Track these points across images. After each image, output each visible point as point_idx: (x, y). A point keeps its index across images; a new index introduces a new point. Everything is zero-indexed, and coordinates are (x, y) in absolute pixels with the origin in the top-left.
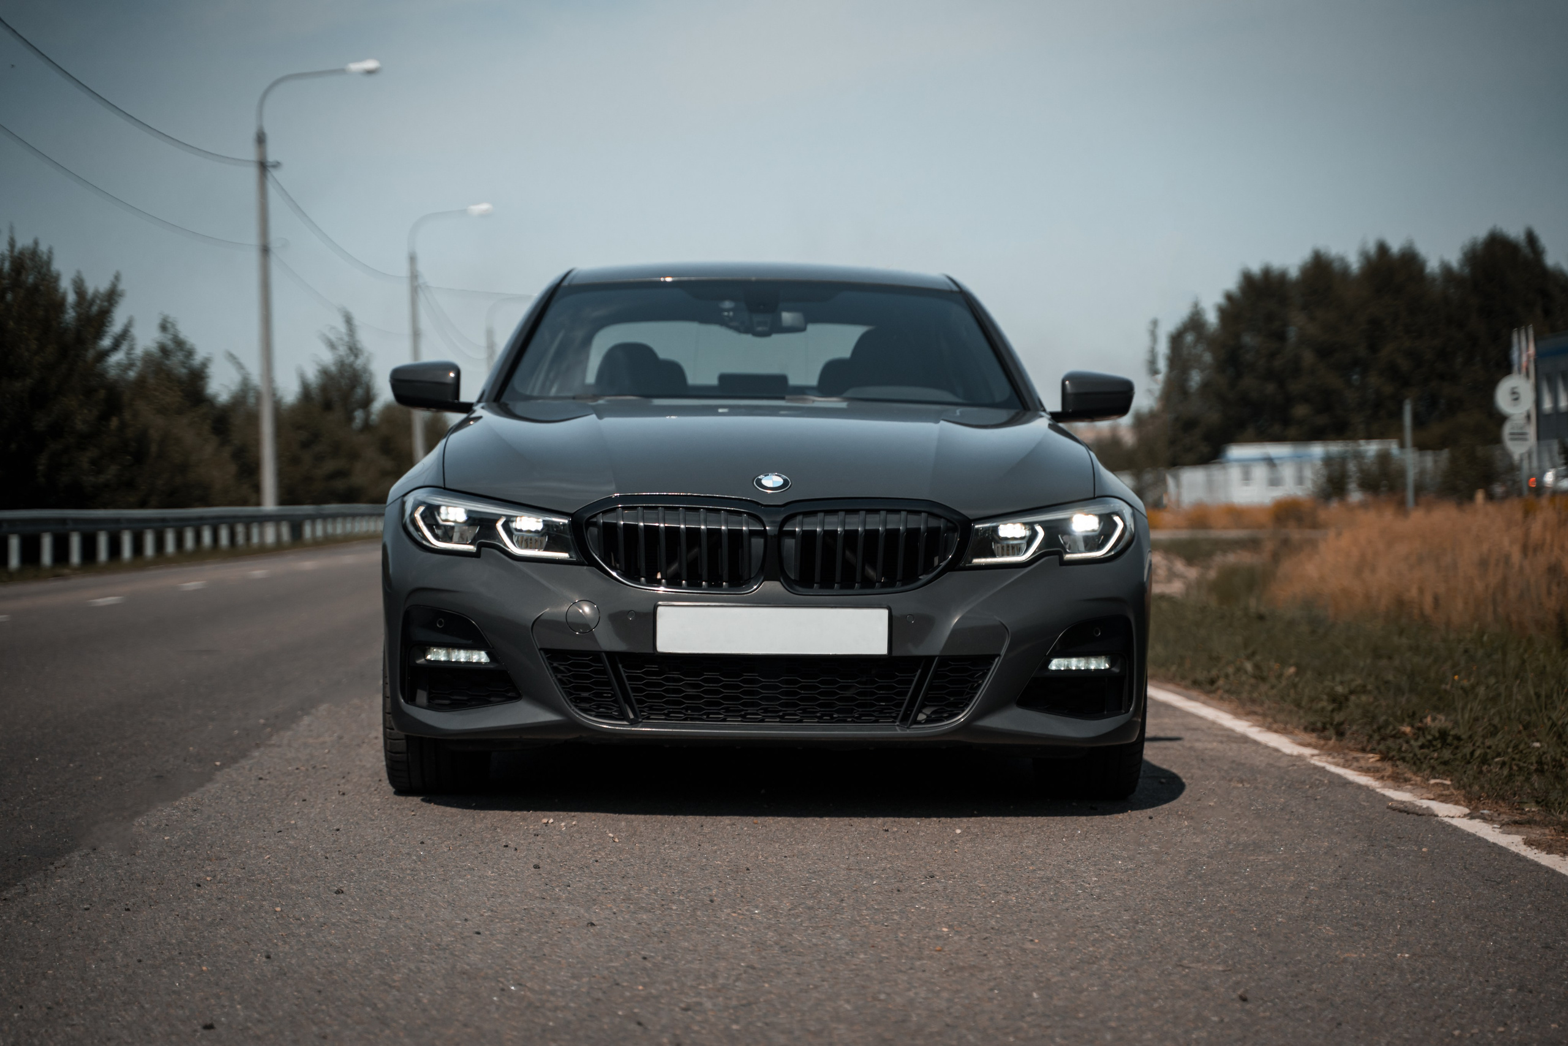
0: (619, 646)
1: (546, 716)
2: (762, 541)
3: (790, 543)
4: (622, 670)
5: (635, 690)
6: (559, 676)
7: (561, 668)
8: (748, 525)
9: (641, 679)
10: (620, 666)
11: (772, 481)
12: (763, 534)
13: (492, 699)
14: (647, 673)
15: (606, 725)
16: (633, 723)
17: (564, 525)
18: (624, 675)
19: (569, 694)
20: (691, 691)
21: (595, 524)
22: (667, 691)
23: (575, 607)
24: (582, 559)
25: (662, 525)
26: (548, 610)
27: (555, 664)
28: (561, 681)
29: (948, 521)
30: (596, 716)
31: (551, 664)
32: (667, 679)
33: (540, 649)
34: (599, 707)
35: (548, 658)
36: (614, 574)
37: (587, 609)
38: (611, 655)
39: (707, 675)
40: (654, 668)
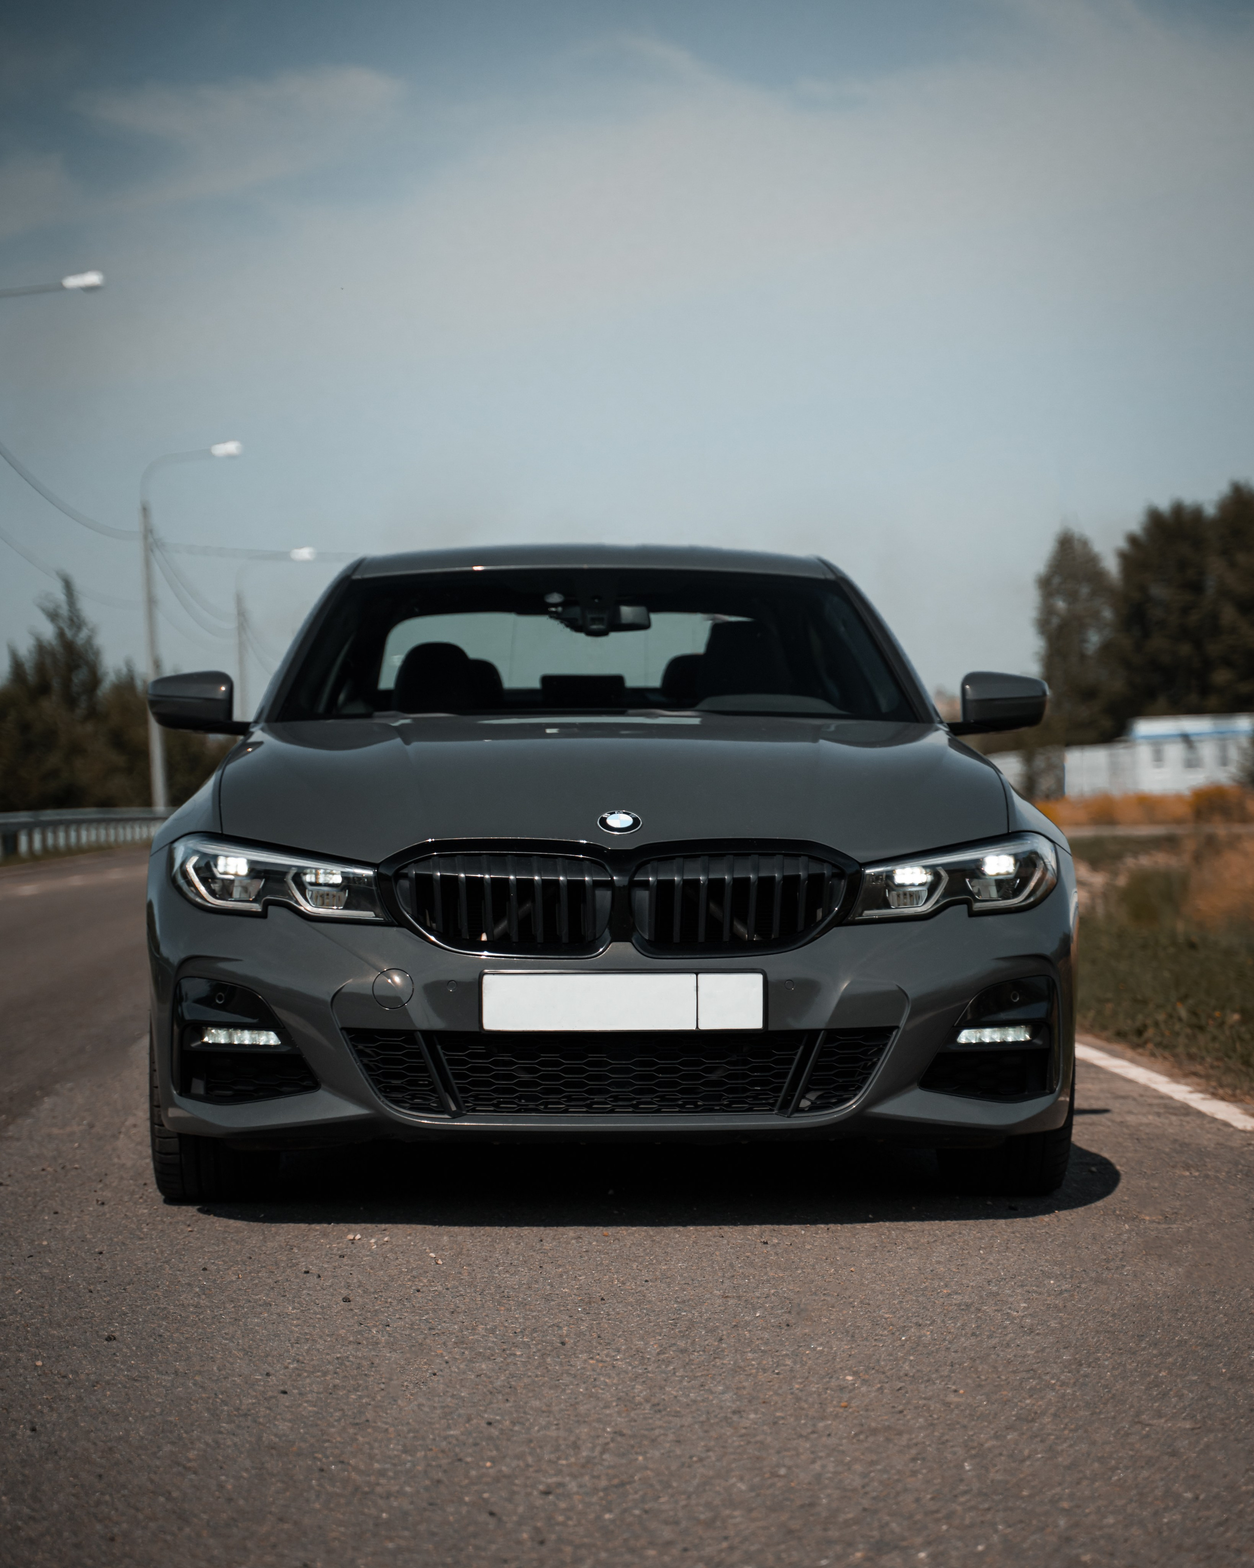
0: (437, 1023)
1: (351, 1110)
2: (609, 894)
3: (643, 897)
4: (441, 1052)
5: (457, 1076)
6: (365, 1060)
7: (368, 1051)
8: (590, 875)
9: (464, 1063)
10: (439, 1047)
11: (619, 820)
12: (609, 885)
13: (284, 1089)
14: (472, 1056)
15: (426, 1120)
16: (455, 1116)
17: (368, 877)
18: (444, 1059)
19: (377, 1082)
20: (525, 1077)
21: (406, 876)
22: (495, 1077)
23: (383, 977)
24: (391, 919)
25: (487, 876)
26: (350, 981)
27: (360, 1047)
28: (367, 1067)
29: (834, 866)
30: (410, 1109)
31: (354, 1046)
32: (495, 1063)
33: (342, 1029)
34: (414, 1097)
35: (351, 1039)
36: (433, 938)
37: (397, 979)
38: (429, 1035)
39: (544, 1057)
40: (480, 1049)
